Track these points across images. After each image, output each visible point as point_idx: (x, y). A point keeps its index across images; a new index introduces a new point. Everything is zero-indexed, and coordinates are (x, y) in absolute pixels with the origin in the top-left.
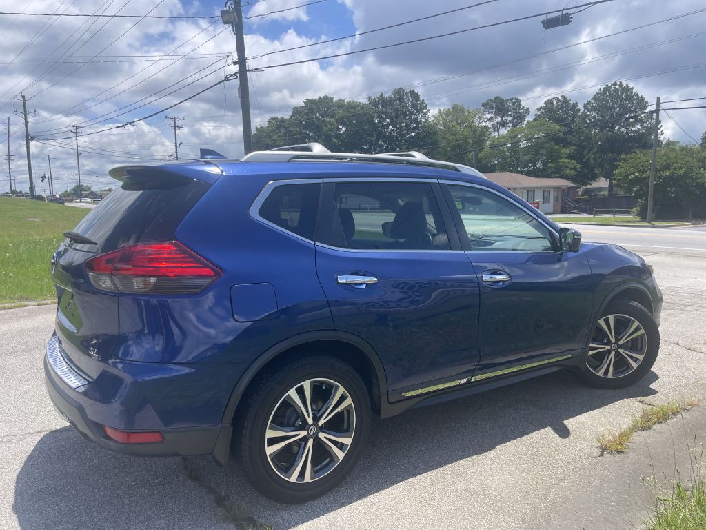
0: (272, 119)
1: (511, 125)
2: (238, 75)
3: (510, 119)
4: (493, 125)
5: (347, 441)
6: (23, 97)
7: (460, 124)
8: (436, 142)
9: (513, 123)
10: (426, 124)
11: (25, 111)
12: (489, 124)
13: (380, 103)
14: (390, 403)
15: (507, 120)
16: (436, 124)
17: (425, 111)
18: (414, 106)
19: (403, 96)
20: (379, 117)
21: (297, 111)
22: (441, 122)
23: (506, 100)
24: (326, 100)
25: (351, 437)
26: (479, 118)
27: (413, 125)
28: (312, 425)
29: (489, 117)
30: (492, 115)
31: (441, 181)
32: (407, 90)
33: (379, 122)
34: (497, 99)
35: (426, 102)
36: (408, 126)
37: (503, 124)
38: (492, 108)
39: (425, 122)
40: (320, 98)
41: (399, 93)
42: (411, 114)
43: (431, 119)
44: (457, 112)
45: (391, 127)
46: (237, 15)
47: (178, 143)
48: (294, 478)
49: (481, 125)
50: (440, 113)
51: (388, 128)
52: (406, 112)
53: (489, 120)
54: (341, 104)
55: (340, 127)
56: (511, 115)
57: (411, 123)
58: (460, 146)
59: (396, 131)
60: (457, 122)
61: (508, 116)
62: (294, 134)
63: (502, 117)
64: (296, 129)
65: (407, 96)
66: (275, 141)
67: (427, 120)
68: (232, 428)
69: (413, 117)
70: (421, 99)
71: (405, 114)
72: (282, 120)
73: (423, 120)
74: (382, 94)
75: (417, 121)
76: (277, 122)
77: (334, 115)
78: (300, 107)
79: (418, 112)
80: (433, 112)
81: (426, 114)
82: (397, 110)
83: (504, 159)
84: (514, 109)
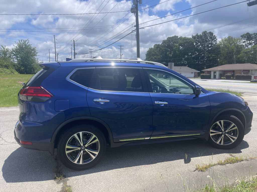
0: (155, 45)
1: (253, 44)
2: (136, 30)
3: (253, 41)
4: (246, 44)
5: (97, 153)
6: (74, 41)
7: (230, 44)
8: (220, 51)
9: (255, 43)
10: (216, 45)
11: (74, 45)
12: (244, 44)
13: (197, 38)
14: (114, 143)
15: (252, 42)
16: (220, 45)
17: (215, 39)
18: (211, 38)
19: (206, 34)
20: (196, 42)
21: (164, 42)
22: (222, 44)
23: (252, 34)
24: (176, 37)
25: (98, 152)
26: (239, 41)
27: (210, 45)
28: (83, 146)
29: (244, 41)
30: (245, 40)
31: (144, 68)
32: (208, 32)
33: (196, 44)
34: (248, 33)
35: (216, 36)
36: (208, 46)
37: (250, 44)
38: (245, 37)
39: (215, 44)
40: (173, 36)
41: (205, 33)
42: (209, 41)
43: (218, 42)
44: (230, 39)
45: (200, 46)
46: (136, 9)
47: (122, 54)
48: (76, 162)
49: (240, 44)
50: (222, 40)
51: (199, 46)
52: (207, 40)
53: (244, 42)
54: (181, 38)
55: (180, 47)
56: (254, 40)
57: (209, 44)
58: (230, 53)
59: (202, 48)
60: (229, 43)
61: (252, 40)
62: (163, 50)
63: (249, 41)
64: (163, 48)
65: (208, 34)
66: (156, 52)
67: (216, 43)
68: (54, 144)
69: (210, 42)
70: (214, 35)
71: (207, 41)
72: (159, 45)
73: (214, 43)
74: (197, 34)
75: (212, 44)
76: (157, 46)
77: (178, 42)
78: (165, 40)
79: (212, 40)
80: (219, 40)
81: (216, 40)
82: (203, 40)
83: (249, 58)
84: (255, 38)
